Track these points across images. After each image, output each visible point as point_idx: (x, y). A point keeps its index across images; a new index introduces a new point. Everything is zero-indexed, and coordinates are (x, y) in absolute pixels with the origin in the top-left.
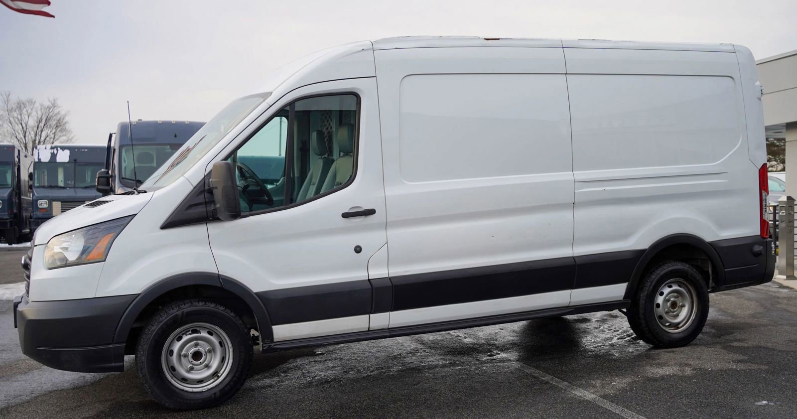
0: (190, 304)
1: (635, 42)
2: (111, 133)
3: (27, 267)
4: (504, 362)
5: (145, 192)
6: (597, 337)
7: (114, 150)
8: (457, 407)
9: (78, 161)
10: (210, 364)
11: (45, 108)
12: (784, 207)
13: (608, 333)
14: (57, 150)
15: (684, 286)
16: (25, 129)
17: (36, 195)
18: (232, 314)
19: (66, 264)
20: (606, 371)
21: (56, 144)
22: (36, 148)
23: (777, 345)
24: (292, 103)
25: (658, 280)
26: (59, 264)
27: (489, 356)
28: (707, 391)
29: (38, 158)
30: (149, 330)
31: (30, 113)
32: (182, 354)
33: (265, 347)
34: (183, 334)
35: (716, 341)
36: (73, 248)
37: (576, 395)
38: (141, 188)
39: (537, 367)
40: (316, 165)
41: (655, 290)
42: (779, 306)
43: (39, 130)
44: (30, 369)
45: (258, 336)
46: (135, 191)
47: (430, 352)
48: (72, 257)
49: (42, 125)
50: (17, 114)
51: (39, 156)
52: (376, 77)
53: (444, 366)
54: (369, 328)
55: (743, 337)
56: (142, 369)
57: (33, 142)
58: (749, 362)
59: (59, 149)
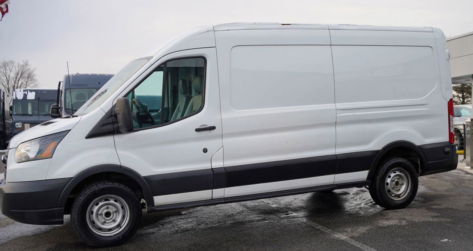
0: (103, 183)
1: (372, 26)
2: (60, 81)
3: (5, 162)
4: (295, 218)
5: (77, 116)
6: (352, 203)
7: (62, 91)
8: (264, 244)
9: (40, 99)
10: (116, 219)
11: (20, 66)
12: (469, 125)
13: (359, 201)
14: (28, 92)
15: (403, 172)
16: (8, 79)
17: (14, 119)
18: (129, 189)
19: (28, 160)
20: (355, 223)
21: (27, 88)
22: (14, 91)
23: (459, 207)
24: (165, 63)
25: (387, 169)
26: (24, 160)
27: (286, 214)
28: (413, 234)
29: (16, 97)
30: (79, 199)
31: (11, 69)
32: (99, 213)
33: (149, 209)
34: (99, 202)
35: (423, 205)
36: (33, 150)
37: (335, 237)
38: (75, 114)
39: (314, 221)
40: (182, 100)
41: (386, 175)
42: (464, 185)
43: (17, 80)
44: (8, 224)
45: (145, 203)
46: (71, 116)
47: (251, 213)
48: (32, 155)
49: (19, 76)
50: (3, 70)
51: (16, 95)
52: (216, 47)
53: (258, 221)
54: (212, 198)
55: (439, 203)
56: (74, 223)
57: (13, 87)
58: (440, 217)
59: (28, 91)
